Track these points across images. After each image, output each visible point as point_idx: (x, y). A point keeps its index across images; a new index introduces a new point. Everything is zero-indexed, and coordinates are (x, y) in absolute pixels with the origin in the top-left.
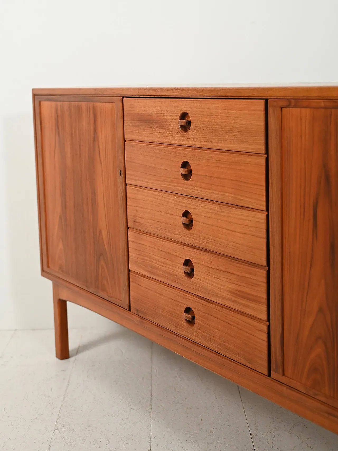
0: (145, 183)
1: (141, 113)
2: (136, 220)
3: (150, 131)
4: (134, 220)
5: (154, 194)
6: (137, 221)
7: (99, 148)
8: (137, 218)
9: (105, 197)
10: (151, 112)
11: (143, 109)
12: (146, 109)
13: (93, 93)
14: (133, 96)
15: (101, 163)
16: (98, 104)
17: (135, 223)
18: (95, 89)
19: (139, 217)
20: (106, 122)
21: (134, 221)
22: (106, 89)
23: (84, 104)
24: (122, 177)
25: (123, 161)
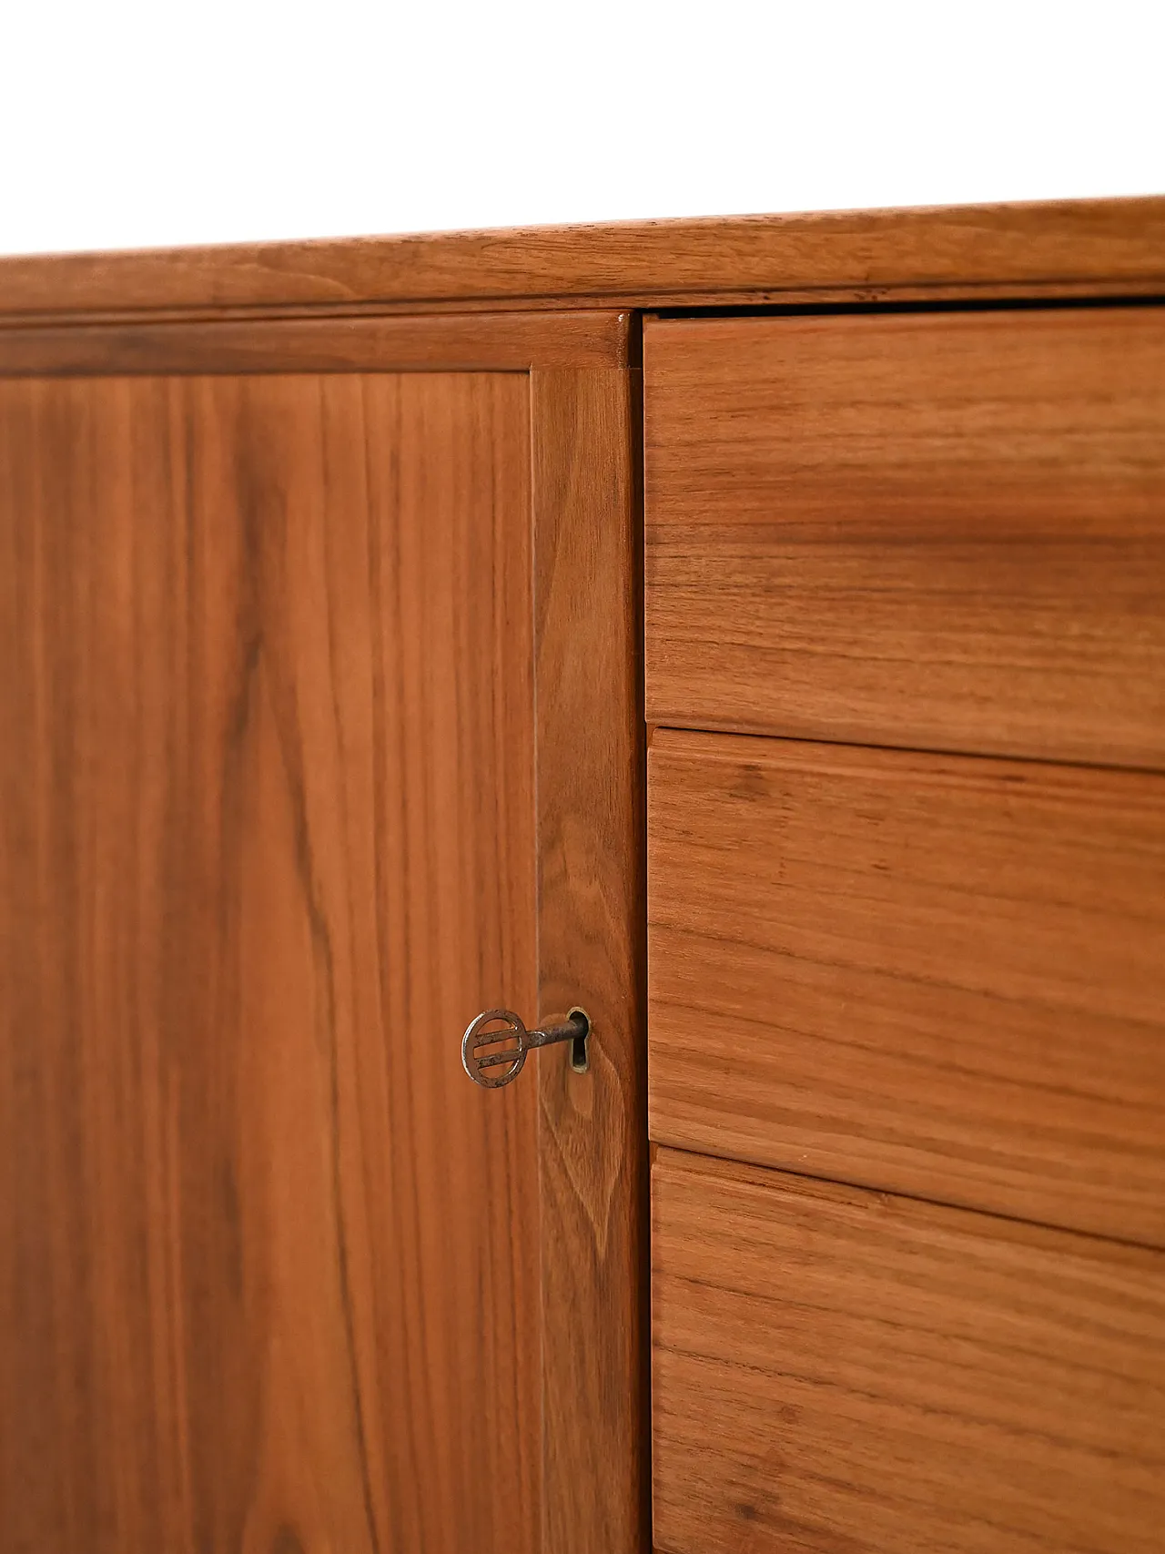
0: (928, 1159)
1: (902, 466)
2: (776, 1499)
3: (1024, 643)
4: (737, 1494)
5: (1029, 1276)
6: (788, 1508)
7: (298, 793)
8: (787, 1478)
9: (356, 1241)
10: (1054, 448)
11: (930, 418)
12: (974, 418)
13: (245, 285)
14: (777, 299)
15: (320, 929)
16: (302, 391)
17: (758, 1526)
18: (274, 257)
19: (811, 1476)
20: (397, 549)
21: (748, 1511)
22: (409, 251)
23: (121, 395)
24: (597, 1072)
25: (617, 930)
